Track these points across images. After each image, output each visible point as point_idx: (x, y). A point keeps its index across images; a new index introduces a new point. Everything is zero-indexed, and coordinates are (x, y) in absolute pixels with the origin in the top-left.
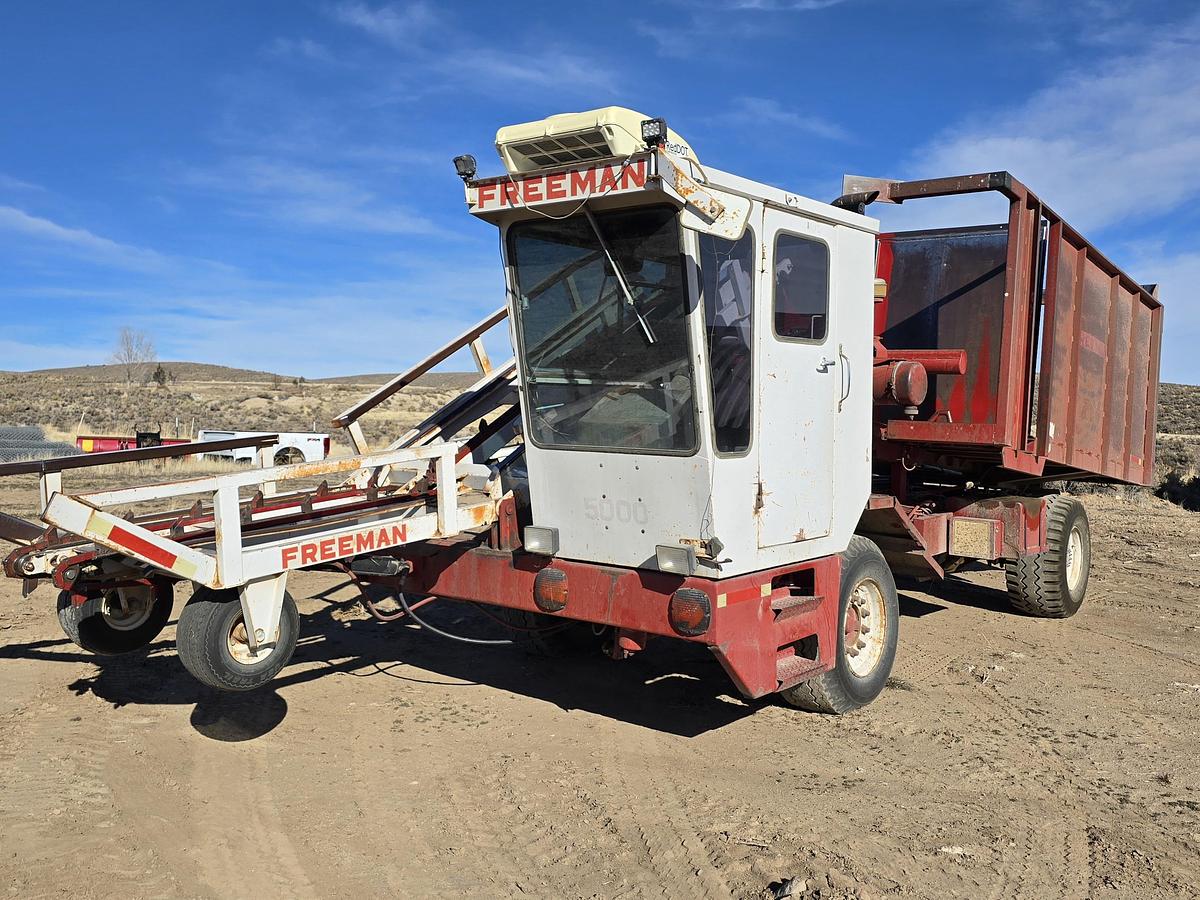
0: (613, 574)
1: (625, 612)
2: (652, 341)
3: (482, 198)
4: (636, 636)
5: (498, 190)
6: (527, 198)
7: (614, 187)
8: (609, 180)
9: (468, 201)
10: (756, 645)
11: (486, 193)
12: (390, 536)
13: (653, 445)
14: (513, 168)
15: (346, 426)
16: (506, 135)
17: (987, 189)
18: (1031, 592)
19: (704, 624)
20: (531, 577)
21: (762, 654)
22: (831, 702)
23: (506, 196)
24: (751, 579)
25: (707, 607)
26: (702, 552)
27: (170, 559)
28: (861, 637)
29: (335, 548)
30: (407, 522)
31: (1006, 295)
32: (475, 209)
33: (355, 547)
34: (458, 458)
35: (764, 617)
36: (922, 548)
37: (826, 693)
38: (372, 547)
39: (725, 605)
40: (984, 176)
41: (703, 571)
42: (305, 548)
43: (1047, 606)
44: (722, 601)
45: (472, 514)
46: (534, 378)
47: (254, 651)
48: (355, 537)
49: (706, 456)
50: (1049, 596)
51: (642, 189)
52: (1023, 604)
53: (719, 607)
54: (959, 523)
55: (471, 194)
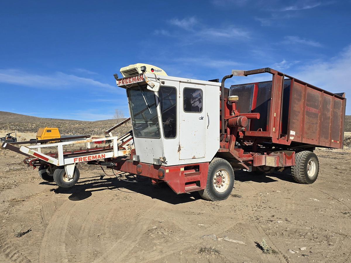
0: (149, 165)
1: (151, 174)
2: (151, 113)
3: (120, 83)
4: (155, 180)
5: (121, 81)
6: (126, 83)
7: (139, 81)
8: (138, 79)
9: (117, 84)
10: (178, 181)
11: (120, 82)
12: (101, 156)
13: (152, 136)
14: (124, 76)
15: (108, 133)
16: (122, 69)
17: (264, 72)
18: (298, 176)
19: (163, 176)
20: (136, 166)
21: (180, 184)
22: (210, 198)
23: (123, 82)
24: (177, 167)
25: (164, 172)
26: (163, 160)
27: (48, 159)
28: (223, 183)
29: (87, 159)
30: (105, 154)
31: (271, 98)
32: (118, 85)
33: (92, 159)
34: (118, 140)
35: (181, 175)
36: (241, 162)
37: (208, 196)
38: (96, 159)
39: (168, 172)
40: (264, 69)
41: (163, 164)
42: (79, 158)
43: (302, 181)
44: (167, 171)
45: (123, 152)
46: (135, 122)
47: (69, 180)
48: (92, 156)
49: (162, 138)
50: (302, 178)
51: (143, 81)
52: (296, 180)
53: (166, 172)
54: (268, 158)
55: (117, 82)
